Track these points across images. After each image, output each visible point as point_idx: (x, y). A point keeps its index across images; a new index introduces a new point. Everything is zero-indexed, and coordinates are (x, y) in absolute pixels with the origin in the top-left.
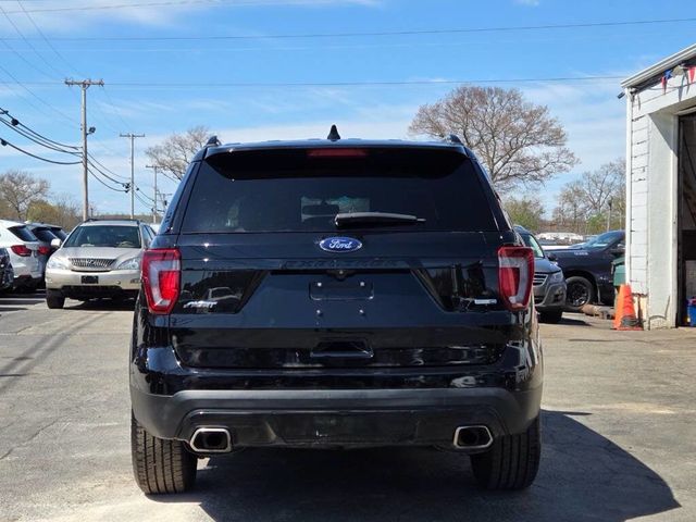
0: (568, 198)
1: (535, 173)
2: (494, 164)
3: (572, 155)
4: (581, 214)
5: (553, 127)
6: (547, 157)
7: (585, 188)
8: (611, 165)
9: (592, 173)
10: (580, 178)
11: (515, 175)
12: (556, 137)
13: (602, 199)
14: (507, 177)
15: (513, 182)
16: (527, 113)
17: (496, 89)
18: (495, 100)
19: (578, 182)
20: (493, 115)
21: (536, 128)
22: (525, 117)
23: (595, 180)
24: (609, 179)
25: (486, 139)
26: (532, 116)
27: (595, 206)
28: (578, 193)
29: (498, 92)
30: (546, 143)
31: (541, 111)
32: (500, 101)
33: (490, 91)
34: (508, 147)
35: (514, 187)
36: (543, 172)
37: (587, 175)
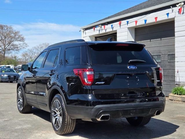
0: (24, 55)
1: (17, 49)
2: (5, 46)
3: (27, 44)
4: (27, 60)
5: (21, 37)
6: (20, 44)
7: (28, 53)
8: (35, 47)
9: (30, 49)
10: (27, 50)
11: (12, 49)
12: (22, 39)
13: (33, 56)
14: (9, 50)
15: (11, 51)
16: (14, 32)
17: (6, 25)
18: (6, 28)
19: (26, 52)
20: (5, 32)
21: (17, 37)
22: (14, 33)
23: (31, 51)
24: (34, 51)
25: (3, 39)
26: (16, 33)
27: (31, 58)
28: (26, 54)
29: (6, 26)
30: (20, 41)
31: (18, 32)
32: (7, 29)
33: (4, 26)
34: (9, 41)
35: (11, 52)
36: (19, 48)
37: (29, 50)
